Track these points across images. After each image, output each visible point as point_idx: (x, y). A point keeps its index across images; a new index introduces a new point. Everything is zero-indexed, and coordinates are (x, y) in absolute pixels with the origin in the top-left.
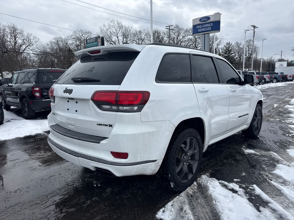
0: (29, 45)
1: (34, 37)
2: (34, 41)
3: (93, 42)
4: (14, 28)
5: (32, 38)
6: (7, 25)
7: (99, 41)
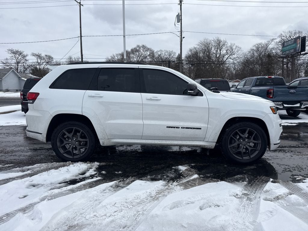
0: (231, 55)
1: (236, 47)
2: (236, 50)
3: (292, 44)
4: (218, 40)
5: (234, 47)
6: (213, 40)
7: (298, 42)
